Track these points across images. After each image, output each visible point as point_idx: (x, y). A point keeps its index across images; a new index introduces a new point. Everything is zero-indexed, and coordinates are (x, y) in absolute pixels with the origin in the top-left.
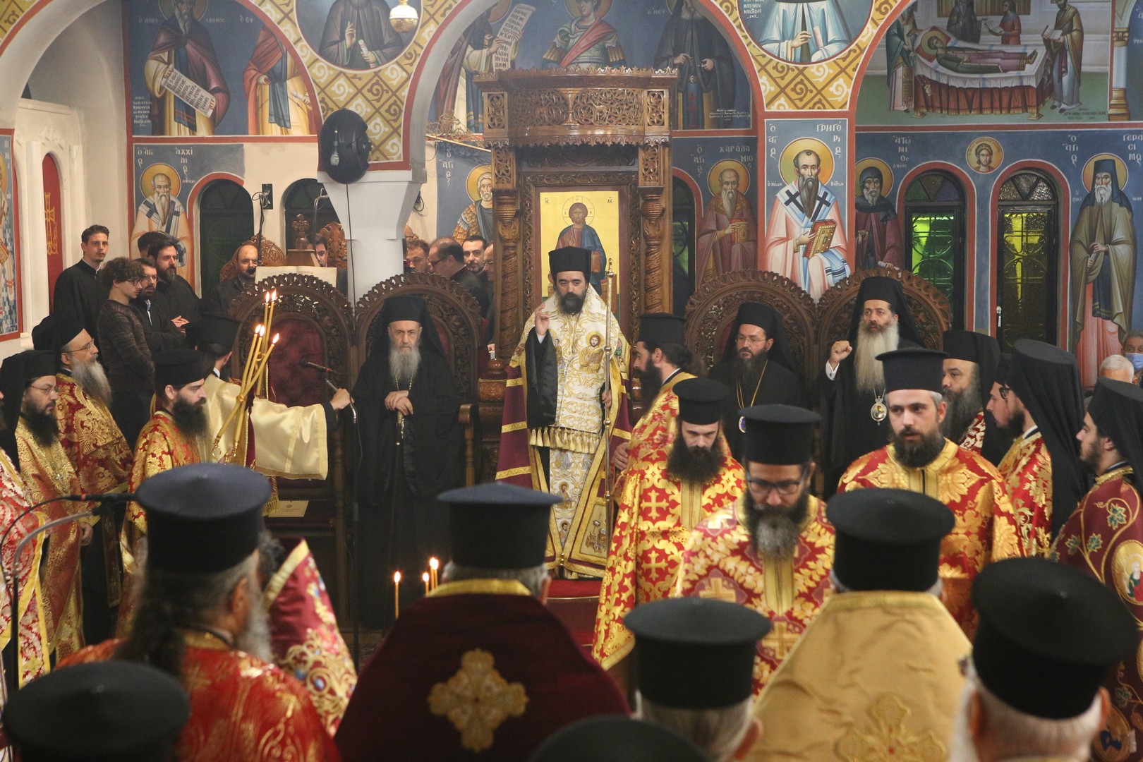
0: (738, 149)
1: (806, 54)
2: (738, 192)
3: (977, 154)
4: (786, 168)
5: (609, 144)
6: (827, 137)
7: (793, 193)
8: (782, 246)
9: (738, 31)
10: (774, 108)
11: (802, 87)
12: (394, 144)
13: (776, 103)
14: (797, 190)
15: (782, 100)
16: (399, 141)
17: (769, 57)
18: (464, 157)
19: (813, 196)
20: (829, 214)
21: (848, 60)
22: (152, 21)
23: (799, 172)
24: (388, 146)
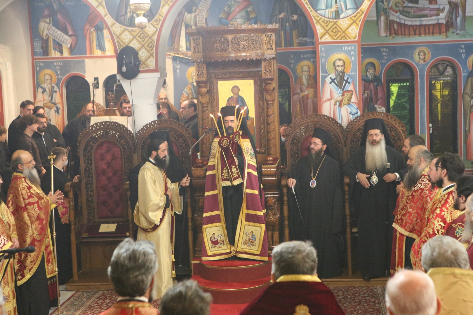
0: (310, 56)
1: (337, 15)
2: (310, 75)
3: (419, 55)
4: (329, 67)
5: (248, 59)
6: (348, 52)
7: (333, 78)
8: (328, 103)
9: (306, 5)
10: (323, 40)
11: (335, 30)
12: (151, 61)
13: (324, 38)
14: (335, 77)
15: (327, 36)
16: (153, 59)
17: (320, 17)
18: (185, 63)
19: (342, 79)
20: (349, 87)
21: (357, 17)
22: (41, 4)
23: (335, 69)
24: (148, 62)
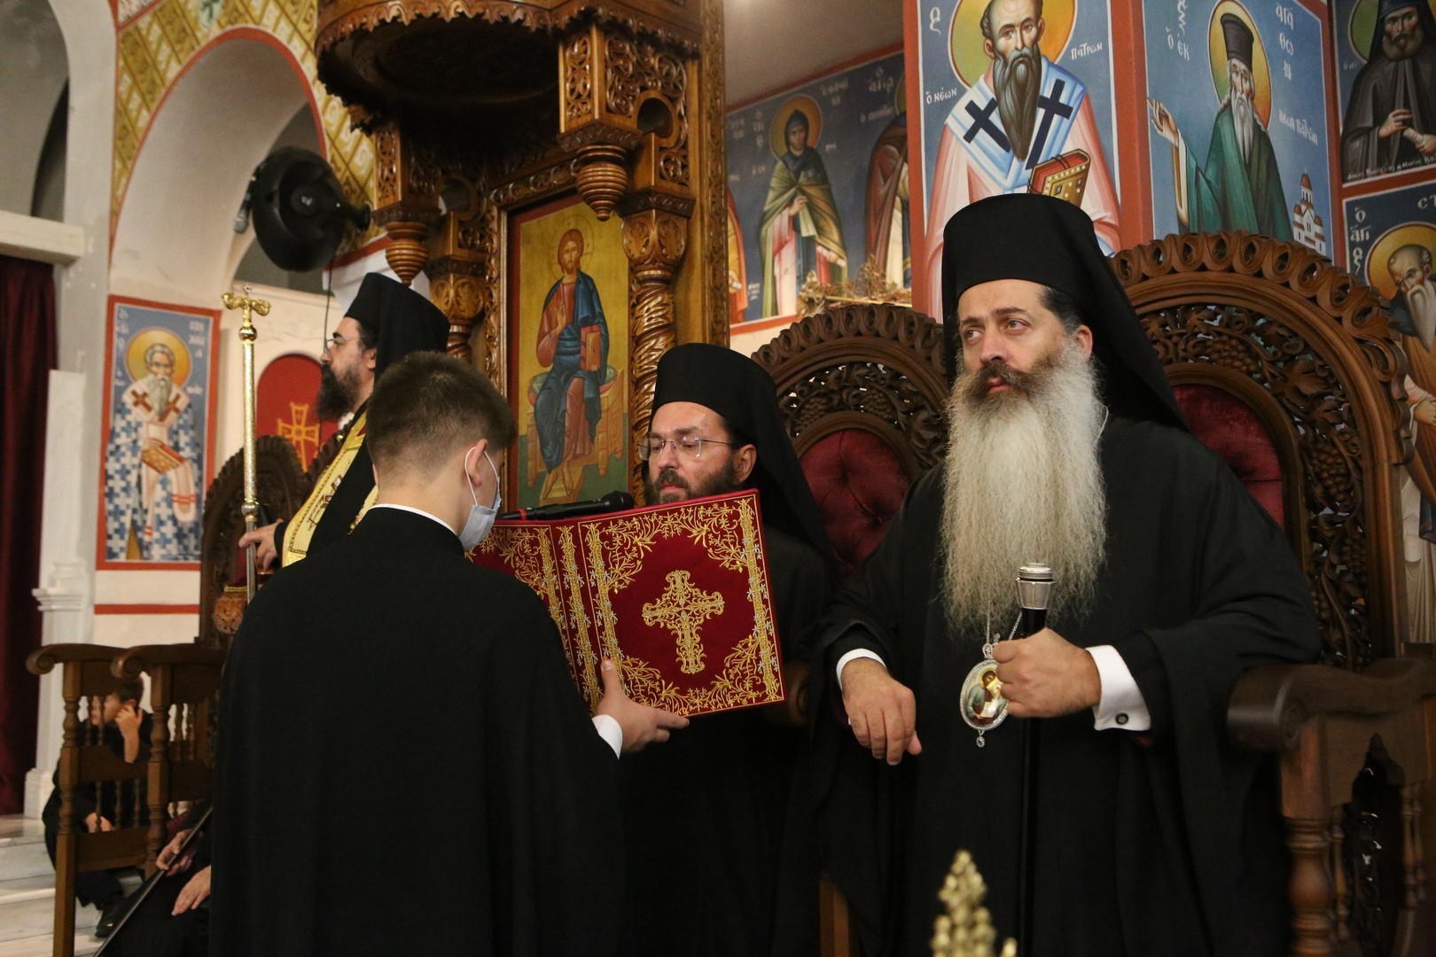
4: (964, 49)
7: (982, 105)
14: (992, 95)
19: (1029, 98)
20: (1070, 136)
23: (993, 48)
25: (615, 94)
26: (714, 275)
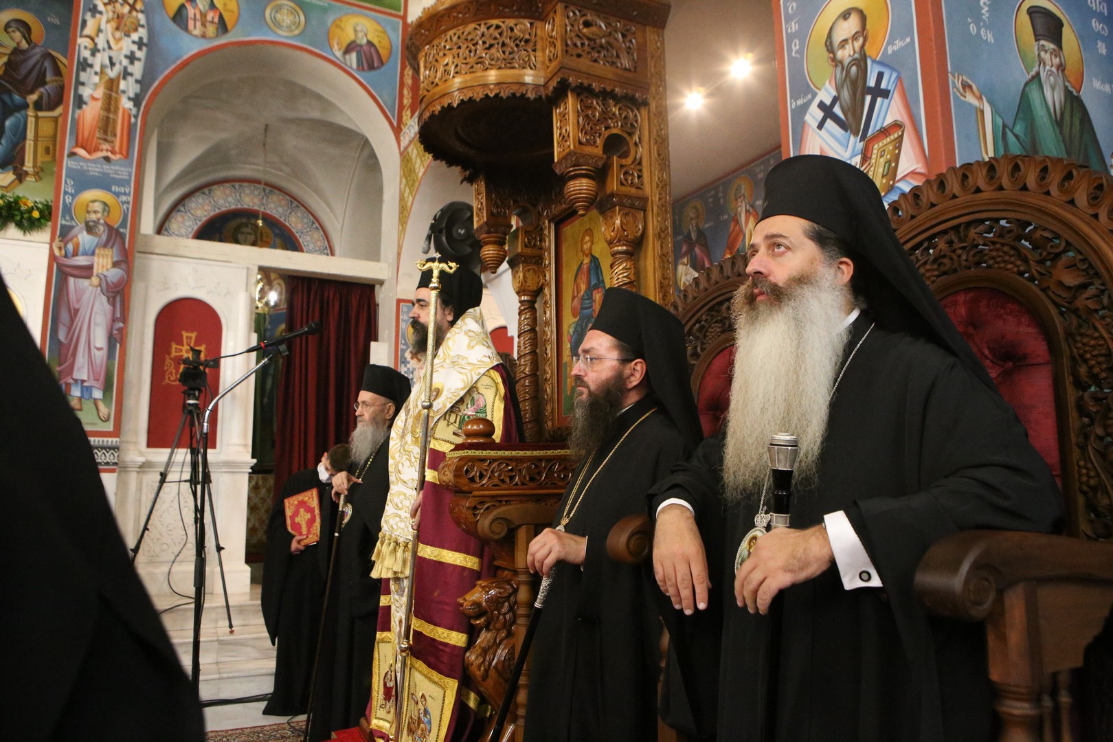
4: (814, 63)
19: (859, 90)
20: (889, 112)
23: (834, 59)
25: (586, 133)
26: (662, 247)
